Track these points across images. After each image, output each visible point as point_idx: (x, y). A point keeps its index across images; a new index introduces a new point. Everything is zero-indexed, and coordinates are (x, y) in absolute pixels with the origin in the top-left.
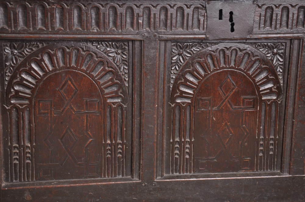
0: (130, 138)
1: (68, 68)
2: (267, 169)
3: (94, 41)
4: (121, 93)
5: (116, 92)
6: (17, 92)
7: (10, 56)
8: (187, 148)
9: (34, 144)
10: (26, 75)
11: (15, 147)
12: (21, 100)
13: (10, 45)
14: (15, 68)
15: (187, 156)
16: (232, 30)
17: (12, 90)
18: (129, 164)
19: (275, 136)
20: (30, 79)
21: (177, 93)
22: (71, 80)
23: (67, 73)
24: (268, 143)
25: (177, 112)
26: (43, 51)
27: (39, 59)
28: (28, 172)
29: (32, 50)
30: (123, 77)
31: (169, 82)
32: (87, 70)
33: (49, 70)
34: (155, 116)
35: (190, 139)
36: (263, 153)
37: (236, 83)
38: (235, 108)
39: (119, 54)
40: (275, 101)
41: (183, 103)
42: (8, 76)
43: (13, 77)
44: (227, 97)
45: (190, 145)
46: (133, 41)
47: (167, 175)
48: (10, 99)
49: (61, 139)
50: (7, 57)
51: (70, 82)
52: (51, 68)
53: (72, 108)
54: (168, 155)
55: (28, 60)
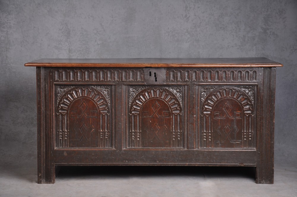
0: (111, 129)
1: (84, 97)
2: (177, 147)
3: (95, 85)
4: (107, 108)
5: (105, 108)
6: (62, 107)
7: (60, 92)
8: (138, 135)
9: (69, 131)
10: (66, 100)
11: (61, 132)
12: (63, 111)
13: (60, 87)
14: (61, 97)
15: (139, 139)
16: (156, 81)
17: (60, 106)
18: (111, 142)
19: (180, 130)
20: (68, 102)
21: (132, 109)
22: (85, 102)
23: (83, 99)
24: (177, 134)
25: (133, 118)
26: (73, 90)
27: (71, 93)
28: (66, 143)
29: (69, 89)
30: (108, 101)
31: (128, 104)
32: (92, 98)
33: (75, 97)
34: (122, 119)
35: (140, 131)
36: (175, 139)
37: (160, 105)
38: (160, 117)
39: (106, 91)
40: (179, 114)
41: (136, 114)
42: (59, 100)
43: (61, 101)
44: (156, 111)
45: (139, 133)
46: (112, 85)
47: (129, 148)
48: (59, 110)
49: (80, 129)
50: (58, 92)
51: (84, 103)
52: (76, 97)
53: (85, 115)
54: (129, 138)
55: (67, 93)
